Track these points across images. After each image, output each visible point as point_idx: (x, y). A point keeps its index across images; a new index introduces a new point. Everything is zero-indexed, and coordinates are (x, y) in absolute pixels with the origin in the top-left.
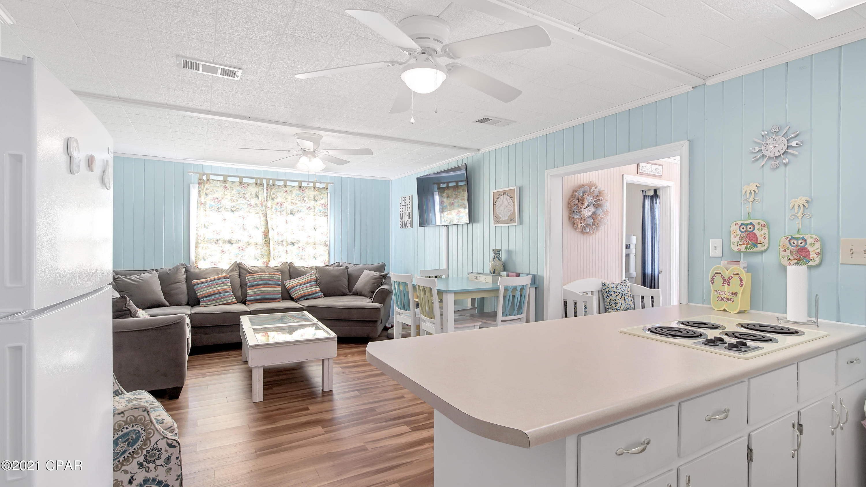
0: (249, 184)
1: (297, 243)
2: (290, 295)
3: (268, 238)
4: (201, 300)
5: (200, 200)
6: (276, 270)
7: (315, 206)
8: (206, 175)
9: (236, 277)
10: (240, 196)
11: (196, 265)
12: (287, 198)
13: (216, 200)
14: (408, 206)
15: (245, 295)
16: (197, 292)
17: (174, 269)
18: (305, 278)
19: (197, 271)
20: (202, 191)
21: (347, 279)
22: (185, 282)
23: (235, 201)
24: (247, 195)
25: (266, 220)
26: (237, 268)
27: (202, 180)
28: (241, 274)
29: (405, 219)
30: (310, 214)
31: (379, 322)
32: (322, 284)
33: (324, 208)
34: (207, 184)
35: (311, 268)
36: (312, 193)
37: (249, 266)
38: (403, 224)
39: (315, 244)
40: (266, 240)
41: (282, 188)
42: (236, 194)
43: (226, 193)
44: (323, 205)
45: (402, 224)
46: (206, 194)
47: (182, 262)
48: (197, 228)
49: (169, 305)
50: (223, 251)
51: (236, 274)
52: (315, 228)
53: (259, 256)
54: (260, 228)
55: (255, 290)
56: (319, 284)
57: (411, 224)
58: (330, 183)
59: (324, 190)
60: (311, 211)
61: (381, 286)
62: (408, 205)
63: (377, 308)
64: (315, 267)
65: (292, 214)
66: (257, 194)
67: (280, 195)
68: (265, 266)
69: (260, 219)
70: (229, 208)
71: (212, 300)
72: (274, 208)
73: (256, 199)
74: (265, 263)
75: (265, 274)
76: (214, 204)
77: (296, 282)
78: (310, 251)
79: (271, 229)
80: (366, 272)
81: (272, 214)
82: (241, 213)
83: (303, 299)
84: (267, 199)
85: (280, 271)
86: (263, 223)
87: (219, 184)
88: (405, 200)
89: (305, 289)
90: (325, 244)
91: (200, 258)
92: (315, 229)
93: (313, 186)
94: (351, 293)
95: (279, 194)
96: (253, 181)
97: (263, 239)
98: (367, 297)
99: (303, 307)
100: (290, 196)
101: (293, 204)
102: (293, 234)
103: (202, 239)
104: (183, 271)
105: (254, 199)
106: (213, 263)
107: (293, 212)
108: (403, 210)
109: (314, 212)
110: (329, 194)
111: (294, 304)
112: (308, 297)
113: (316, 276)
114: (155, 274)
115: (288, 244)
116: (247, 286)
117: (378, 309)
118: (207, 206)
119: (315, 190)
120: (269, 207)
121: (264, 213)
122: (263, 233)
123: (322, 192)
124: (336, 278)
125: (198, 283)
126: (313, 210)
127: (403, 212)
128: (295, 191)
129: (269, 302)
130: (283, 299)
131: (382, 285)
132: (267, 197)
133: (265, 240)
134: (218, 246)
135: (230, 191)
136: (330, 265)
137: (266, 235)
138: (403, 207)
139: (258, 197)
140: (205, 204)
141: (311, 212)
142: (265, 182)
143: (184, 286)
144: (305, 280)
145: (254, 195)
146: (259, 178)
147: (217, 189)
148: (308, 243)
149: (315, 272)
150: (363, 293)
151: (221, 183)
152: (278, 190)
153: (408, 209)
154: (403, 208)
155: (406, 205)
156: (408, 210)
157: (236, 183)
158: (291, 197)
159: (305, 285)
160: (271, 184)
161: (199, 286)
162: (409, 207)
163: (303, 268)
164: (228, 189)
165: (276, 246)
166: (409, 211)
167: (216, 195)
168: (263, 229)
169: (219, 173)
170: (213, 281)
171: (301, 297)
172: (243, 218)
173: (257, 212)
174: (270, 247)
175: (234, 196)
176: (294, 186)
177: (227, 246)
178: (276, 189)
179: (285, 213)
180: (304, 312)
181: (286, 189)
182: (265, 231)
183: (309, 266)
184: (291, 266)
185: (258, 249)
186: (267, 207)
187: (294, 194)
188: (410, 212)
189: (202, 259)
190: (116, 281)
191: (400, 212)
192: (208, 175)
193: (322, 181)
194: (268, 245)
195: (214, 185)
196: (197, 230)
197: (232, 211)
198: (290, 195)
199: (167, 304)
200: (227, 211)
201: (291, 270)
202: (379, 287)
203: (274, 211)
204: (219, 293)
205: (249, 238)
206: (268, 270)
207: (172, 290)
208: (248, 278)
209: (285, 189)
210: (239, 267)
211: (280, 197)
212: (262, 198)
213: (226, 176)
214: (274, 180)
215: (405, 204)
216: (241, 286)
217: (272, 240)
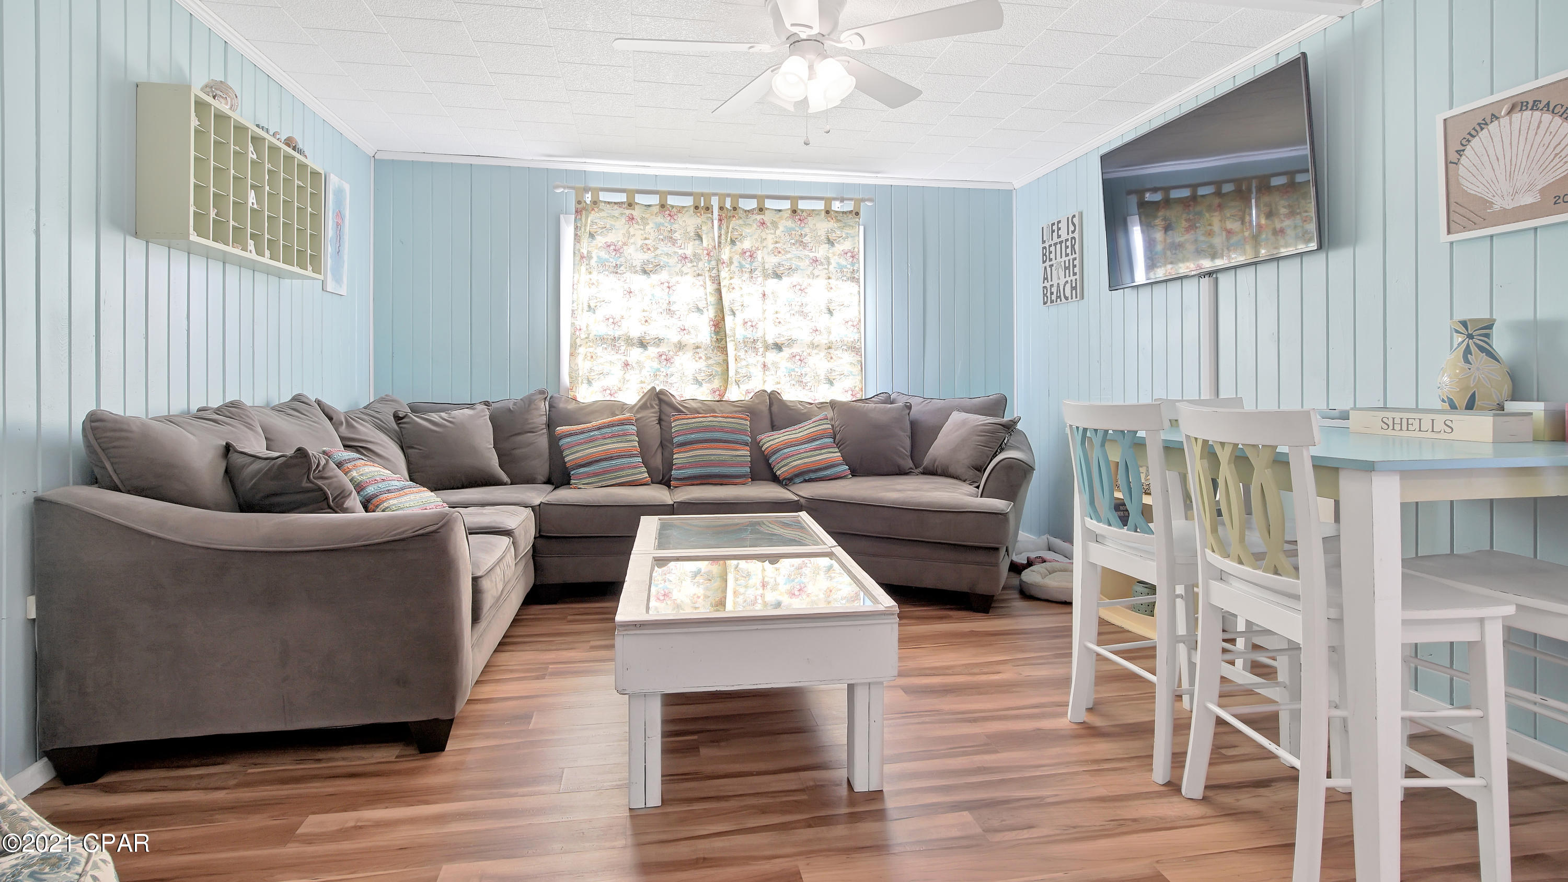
0: (681, 209)
1: (789, 346)
2: (770, 467)
3: (722, 334)
4: (572, 473)
5: (580, 250)
6: (740, 409)
7: (830, 255)
8: (590, 193)
9: (651, 421)
10: (661, 237)
11: (571, 394)
12: (764, 239)
13: (612, 247)
14: (1069, 243)
15: (669, 465)
16: (565, 454)
17: (524, 402)
18: (805, 428)
19: (571, 406)
20: (583, 229)
21: (909, 433)
22: (545, 431)
23: (652, 249)
24: (677, 236)
25: (719, 291)
26: (655, 403)
27: (583, 205)
28: (663, 417)
29: (1059, 278)
30: (817, 276)
31: (1003, 552)
32: (847, 443)
33: (851, 260)
34: (593, 212)
35: (822, 406)
36: (823, 226)
37: (682, 399)
38: (1052, 293)
39: (830, 348)
40: (718, 337)
41: (755, 217)
42: (652, 233)
43: (632, 231)
44: (849, 254)
45: (1049, 294)
46: (592, 236)
47: (542, 386)
48: (573, 311)
49: (509, 482)
50: (627, 364)
51: (651, 416)
52: (829, 310)
53: (703, 374)
54: (705, 310)
55: (691, 454)
56: (839, 445)
57: (1078, 290)
58: (863, 200)
59: (850, 216)
60: (820, 267)
61: (1001, 452)
62: (1067, 240)
63: (998, 514)
64: (830, 403)
65: (778, 276)
66: (698, 230)
67: (749, 233)
68: (717, 399)
69: (705, 288)
70: (639, 265)
71: (596, 474)
72: (736, 264)
73: (697, 242)
74: (717, 393)
75: (712, 416)
76: (607, 256)
77: (784, 438)
78: (818, 363)
79: (729, 313)
80: (956, 417)
81: (731, 278)
82: (664, 275)
83: (801, 479)
84: (720, 243)
85: (749, 410)
86: (712, 299)
87: (617, 211)
88: (1059, 229)
89: (805, 455)
90: (853, 348)
91: (580, 379)
92: (830, 312)
93: (823, 208)
94: (920, 470)
95: (748, 231)
96: (688, 202)
97: (713, 335)
98: (964, 481)
99: (799, 500)
100: (771, 233)
101: (780, 252)
102: (780, 322)
103: (583, 336)
104: (543, 407)
105: (691, 243)
106: (608, 392)
107: (778, 272)
108: (1052, 256)
109: (827, 271)
110: (862, 228)
111: (780, 492)
112: (813, 476)
113: (832, 426)
114: (483, 411)
115: (767, 348)
116: (673, 444)
117: (1001, 514)
118: (593, 262)
119: (829, 219)
120: (725, 261)
121: (714, 275)
122: (712, 323)
123: (845, 223)
124: (881, 430)
125: (568, 433)
126: (824, 267)
127: (1051, 263)
128: (783, 222)
129: (721, 484)
130: (755, 477)
131: (1002, 450)
132: (720, 237)
133: (717, 339)
134: (617, 353)
135: (642, 227)
136: (866, 399)
137: (718, 325)
138: (1052, 249)
139: (699, 237)
140: (589, 257)
141: (820, 270)
142: (715, 202)
143: (542, 441)
144: (806, 432)
145: (692, 234)
146: (702, 195)
147: (613, 223)
148: (813, 346)
149: (830, 414)
150: (952, 470)
151: (622, 209)
152: (744, 221)
153: (1069, 251)
154: (1054, 252)
155: (1061, 243)
156: (1067, 255)
157: (654, 207)
158: (773, 236)
159: (806, 446)
160: (729, 207)
161: (568, 440)
162: (1073, 246)
163: (801, 405)
164: (638, 222)
165: (742, 354)
166: (1071, 257)
167: (611, 238)
168: (711, 313)
169: (619, 186)
170: (599, 429)
171: (797, 476)
172: (669, 287)
173: (697, 272)
174: (727, 354)
175: (648, 239)
176: (780, 211)
177: (636, 354)
178: (741, 218)
179: (759, 274)
180: (800, 513)
181: (762, 217)
182: (716, 316)
183: (816, 402)
184: (773, 398)
185: (700, 358)
186: (719, 261)
187: (781, 228)
188: (1075, 259)
189: (584, 382)
190: (400, 423)
191: (1044, 262)
192: (596, 191)
193: (845, 196)
194: (724, 350)
195: (608, 213)
196: (572, 316)
197: (645, 272)
198: (773, 231)
199: (505, 478)
200: (636, 272)
201: (775, 409)
202: (995, 455)
203: (736, 270)
204: (611, 458)
205: (682, 333)
206: (722, 409)
207: (519, 448)
208: (676, 426)
209: (759, 217)
210: (661, 400)
211: (748, 238)
212: (708, 241)
213: (631, 193)
214: (736, 197)
215: (1060, 240)
216: (662, 445)
217: (732, 338)
